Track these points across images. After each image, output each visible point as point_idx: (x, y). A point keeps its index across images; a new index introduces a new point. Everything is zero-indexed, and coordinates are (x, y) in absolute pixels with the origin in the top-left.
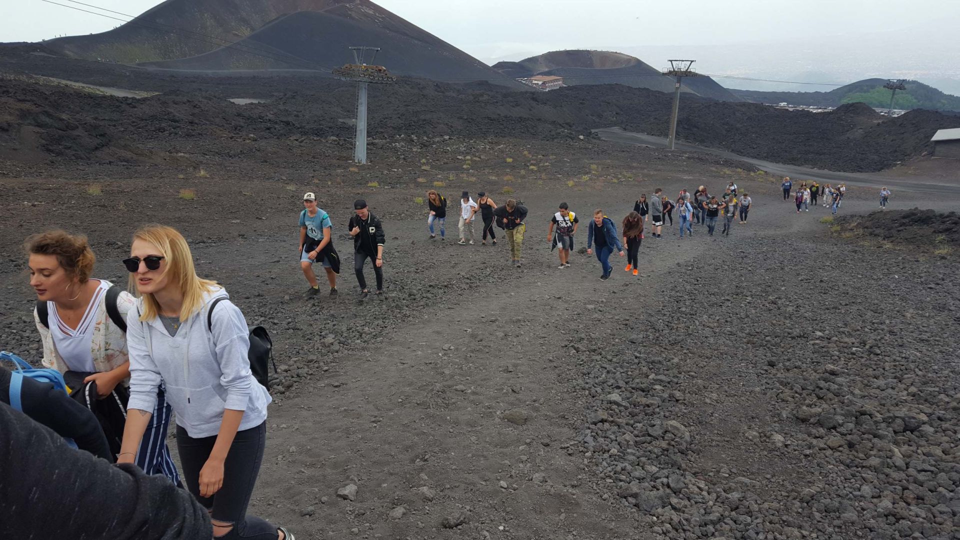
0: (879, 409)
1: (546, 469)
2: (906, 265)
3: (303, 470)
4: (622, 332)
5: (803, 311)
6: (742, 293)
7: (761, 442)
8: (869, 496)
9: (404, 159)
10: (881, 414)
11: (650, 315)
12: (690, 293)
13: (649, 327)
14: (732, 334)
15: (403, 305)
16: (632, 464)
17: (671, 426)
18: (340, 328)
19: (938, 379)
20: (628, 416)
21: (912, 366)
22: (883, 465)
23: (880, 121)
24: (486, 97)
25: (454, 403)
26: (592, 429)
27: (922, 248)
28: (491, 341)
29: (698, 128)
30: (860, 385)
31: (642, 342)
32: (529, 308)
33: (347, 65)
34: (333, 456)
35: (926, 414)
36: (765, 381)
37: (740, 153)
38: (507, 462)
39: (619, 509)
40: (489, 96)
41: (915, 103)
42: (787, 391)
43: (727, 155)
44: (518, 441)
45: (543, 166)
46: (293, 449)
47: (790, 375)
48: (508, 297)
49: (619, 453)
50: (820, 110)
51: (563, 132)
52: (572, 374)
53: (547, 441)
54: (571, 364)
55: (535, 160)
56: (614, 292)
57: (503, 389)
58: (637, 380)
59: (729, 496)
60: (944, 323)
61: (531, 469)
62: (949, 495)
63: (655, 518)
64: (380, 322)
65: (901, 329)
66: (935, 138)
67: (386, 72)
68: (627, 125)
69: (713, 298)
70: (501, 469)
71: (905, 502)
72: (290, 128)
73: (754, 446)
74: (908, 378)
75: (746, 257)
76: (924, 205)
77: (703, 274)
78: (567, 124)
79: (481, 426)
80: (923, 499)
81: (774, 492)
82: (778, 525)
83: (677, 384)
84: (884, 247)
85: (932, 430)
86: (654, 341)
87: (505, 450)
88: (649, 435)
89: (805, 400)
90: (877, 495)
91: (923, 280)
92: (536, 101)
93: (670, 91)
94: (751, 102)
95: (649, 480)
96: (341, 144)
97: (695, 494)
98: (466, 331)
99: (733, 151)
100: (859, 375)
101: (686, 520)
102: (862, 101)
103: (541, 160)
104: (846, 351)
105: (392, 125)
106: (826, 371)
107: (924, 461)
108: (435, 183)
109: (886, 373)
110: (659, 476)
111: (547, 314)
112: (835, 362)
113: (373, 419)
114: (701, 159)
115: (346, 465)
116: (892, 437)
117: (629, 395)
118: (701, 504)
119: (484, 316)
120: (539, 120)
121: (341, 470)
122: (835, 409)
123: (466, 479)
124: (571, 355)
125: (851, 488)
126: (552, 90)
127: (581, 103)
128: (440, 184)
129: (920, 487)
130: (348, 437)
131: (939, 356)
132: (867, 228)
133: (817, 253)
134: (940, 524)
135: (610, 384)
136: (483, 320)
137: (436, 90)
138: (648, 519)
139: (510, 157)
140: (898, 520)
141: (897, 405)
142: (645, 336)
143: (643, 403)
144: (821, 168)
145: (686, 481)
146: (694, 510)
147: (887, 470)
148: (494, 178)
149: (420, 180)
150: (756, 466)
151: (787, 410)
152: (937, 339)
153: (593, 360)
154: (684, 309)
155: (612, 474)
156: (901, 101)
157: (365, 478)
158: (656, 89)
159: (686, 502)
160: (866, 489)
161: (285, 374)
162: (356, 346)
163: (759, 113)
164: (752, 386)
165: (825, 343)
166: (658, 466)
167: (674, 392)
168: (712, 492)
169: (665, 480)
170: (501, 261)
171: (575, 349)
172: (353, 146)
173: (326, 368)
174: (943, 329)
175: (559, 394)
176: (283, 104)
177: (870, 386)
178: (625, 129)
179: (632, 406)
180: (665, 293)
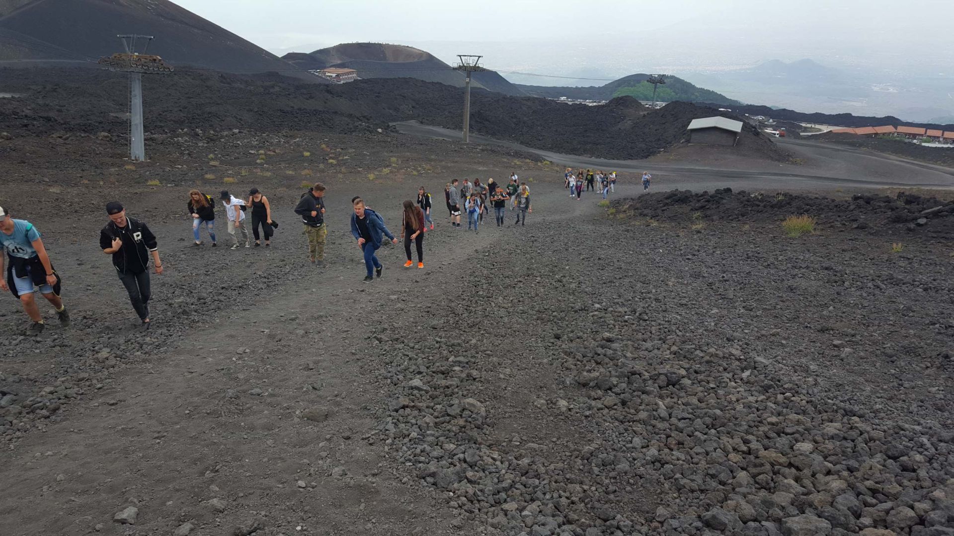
0: (647, 368)
1: (346, 462)
2: (669, 240)
3: (73, 498)
4: (424, 319)
5: (584, 286)
6: (532, 274)
7: (549, 409)
8: (639, 447)
9: (189, 154)
10: (649, 373)
11: (451, 300)
12: (487, 278)
13: (450, 312)
14: (523, 312)
15: (191, 311)
16: (431, 445)
17: (468, 403)
18: (116, 340)
19: (695, 337)
20: (429, 399)
21: (674, 328)
22: (650, 418)
23: (645, 113)
24: (277, 89)
25: (249, 408)
26: (393, 416)
27: (682, 225)
28: (291, 340)
29: (490, 122)
30: (631, 348)
31: (443, 327)
32: (331, 303)
33: (116, 55)
34: (109, 480)
35: (685, 369)
36: (552, 352)
37: (528, 144)
38: (305, 460)
39: (417, 490)
40: (281, 87)
41: (674, 96)
42: (571, 360)
43: (516, 146)
44: (318, 438)
45: (342, 160)
46: (61, 477)
47: (573, 345)
48: (310, 294)
49: (419, 436)
50: (595, 104)
51: (361, 125)
52: (375, 365)
53: (348, 434)
54: (374, 355)
55: (333, 153)
56: (417, 282)
57: (302, 388)
58: (438, 364)
59: (520, 462)
60: (699, 288)
61: (331, 465)
62: (703, 437)
63: (451, 494)
64: (164, 330)
65: (665, 296)
66: (690, 127)
67: (162, 62)
68: (424, 118)
69: (507, 281)
70: (299, 468)
71: (668, 448)
72: (51, 123)
73: (542, 413)
74: (671, 339)
75: (536, 240)
76: (683, 187)
77: (498, 259)
78: (364, 117)
79: (279, 428)
80: (683, 444)
81: (559, 453)
82: (562, 484)
83: (475, 363)
84: (652, 225)
85: (690, 382)
86: (454, 325)
87: (303, 449)
88: (449, 415)
89: (585, 366)
90: (646, 445)
91: (682, 252)
92: (331, 93)
93: (462, 86)
94: (535, 96)
95: (447, 458)
96: (114, 140)
97: (490, 465)
98: (263, 332)
99: (522, 143)
100: (631, 340)
101: (481, 491)
102: (630, 95)
103: (340, 154)
104: (620, 319)
105: (173, 119)
106: (603, 339)
107: (683, 411)
108: (226, 179)
109: (653, 336)
110: (456, 453)
111: (351, 308)
112: (611, 330)
113: (156, 435)
114: (493, 151)
115: (125, 487)
116: (658, 391)
117: (429, 379)
118: (495, 474)
119: (283, 315)
120: (336, 113)
121: (118, 493)
122: (610, 372)
123: (261, 484)
124: (374, 346)
125: (624, 441)
126: (347, 83)
127: (377, 96)
128: (231, 180)
129: (681, 434)
130: (127, 457)
131: (695, 318)
132: (637, 209)
133: (596, 234)
134: (697, 464)
135: (411, 370)
136: (282, 319)
137: (222, 82)
138: (446, 495)
139: (308, 151)
140: (663, 465)
141: (662, 363)
142: (445, 321)
143: (443, 385)
144: (598, 157)
145: (481, 454)
146: (488, 481)
147: (653, 422)
148: (291, 172)
149: (208, 176)
150: (544, 431)
151: (570, 377)
152: (694, 302)
153: (395, 349)
154: (481, 293)
155: (411, 457)
156: (662, 94)
157: (146, 498)
158: (449, 84)
159: (481, 474)
160: (637, 441)
161: (51, 396)
162: (136, 359)
163: (542, 106)
164: (541, 359)
165: (603, 314)
166: (456, 443)
167: (471, 371)
168: (504, 461)
169: (461, 456)
170: (302, 257)
171: (378, 339)
172: (127, 143)
173: (99, 386)
174: (698, 294)
175: (362, 386)
176: (43, 98)
177: (640, 349)
178: (422, 123)
179: (433, 389)
180: (465, 279)
